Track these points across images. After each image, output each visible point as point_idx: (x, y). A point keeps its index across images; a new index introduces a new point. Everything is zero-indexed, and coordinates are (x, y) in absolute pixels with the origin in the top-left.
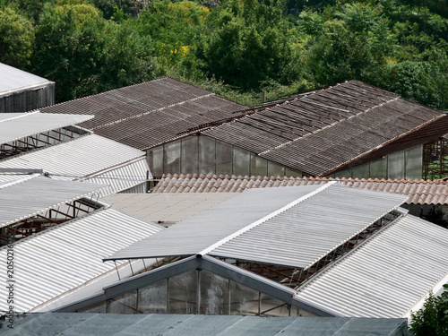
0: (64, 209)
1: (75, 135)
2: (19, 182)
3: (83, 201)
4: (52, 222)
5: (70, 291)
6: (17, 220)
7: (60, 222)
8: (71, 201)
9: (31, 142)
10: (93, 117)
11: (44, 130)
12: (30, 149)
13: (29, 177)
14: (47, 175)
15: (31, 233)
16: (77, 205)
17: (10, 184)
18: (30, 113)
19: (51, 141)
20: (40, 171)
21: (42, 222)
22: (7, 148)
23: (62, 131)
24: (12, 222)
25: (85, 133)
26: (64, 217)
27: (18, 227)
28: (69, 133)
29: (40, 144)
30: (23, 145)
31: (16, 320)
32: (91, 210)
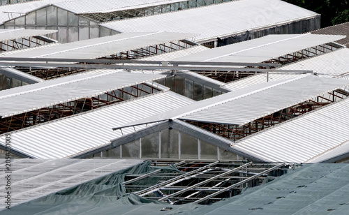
0: (327, 96)
1: (334, 48)
2: (297, 79)
3: (340, 91)
4: (318, 104)
5: (331, 149)
6: (296, 103)
7: (324, 104)
8: (331, 91)
9: (305, 53)
10: (345, 36)
11: (314, 45)
12: (304, 58)
13: (304, 75)
14: (315, 74)
15: (305, 112)
16: (335, 93)
17: (292, 80)
18: (304, 34)
19: (318, 52)
20: (311, 72)
21: (312, 105)
22: (289, 57)
23: (326, 46)
24: (293, 105)
25: (341, 47)
26: (327, 101)
27: (297, 108)
28: (330, 47)
29: (311, 54)
30: (300, 55)
31: (296, 168)
32: (345, 96)
